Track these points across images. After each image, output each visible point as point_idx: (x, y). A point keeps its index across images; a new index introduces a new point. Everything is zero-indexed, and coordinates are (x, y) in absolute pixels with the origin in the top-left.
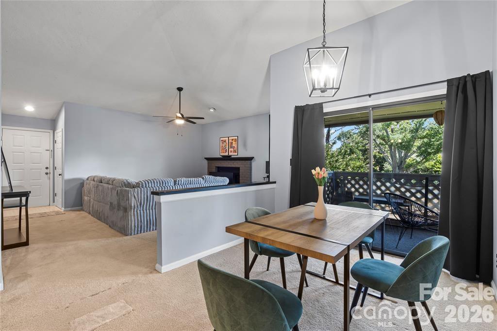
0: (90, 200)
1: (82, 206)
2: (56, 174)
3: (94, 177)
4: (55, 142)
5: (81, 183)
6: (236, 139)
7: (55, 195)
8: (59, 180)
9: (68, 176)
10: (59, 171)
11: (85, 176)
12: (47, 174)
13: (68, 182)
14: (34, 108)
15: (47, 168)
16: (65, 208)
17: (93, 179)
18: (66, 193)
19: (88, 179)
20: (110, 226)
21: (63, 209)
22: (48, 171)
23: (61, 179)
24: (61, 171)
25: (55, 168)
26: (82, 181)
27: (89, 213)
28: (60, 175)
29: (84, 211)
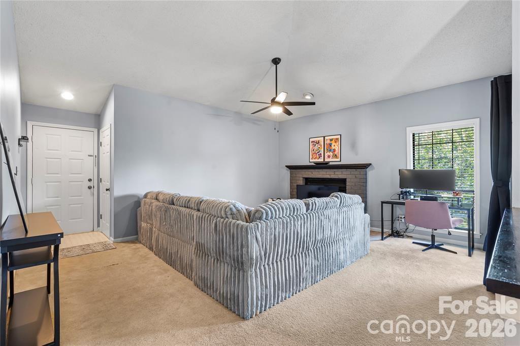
0: (151, 229)
1: (137, 234)
2: (103, 189)
3: (158, 194)
4: (100, 144)
5: (136, 202)
6: (337, 139)
7: (100, 217)
8: (105, 196)
9: (118, 192)
10: (105, 184)
11: (141, 192)
12: (90, 188)
13: (118, 200)
14: (74, 95)
15: (90, 180)
16: (114, 239)
17: (154, 196)
18: (117, 217)
19: (146, 196)
20: (196, 284)
21: (113, 239)
22: (91, 184)
23: (108, 196)
24: (109, 184)
25: (100, 180)
26: (136, 199)
27: (151, 249)
28: (107, 190)
29: (140, 242)
